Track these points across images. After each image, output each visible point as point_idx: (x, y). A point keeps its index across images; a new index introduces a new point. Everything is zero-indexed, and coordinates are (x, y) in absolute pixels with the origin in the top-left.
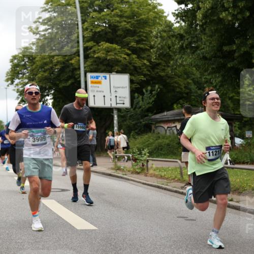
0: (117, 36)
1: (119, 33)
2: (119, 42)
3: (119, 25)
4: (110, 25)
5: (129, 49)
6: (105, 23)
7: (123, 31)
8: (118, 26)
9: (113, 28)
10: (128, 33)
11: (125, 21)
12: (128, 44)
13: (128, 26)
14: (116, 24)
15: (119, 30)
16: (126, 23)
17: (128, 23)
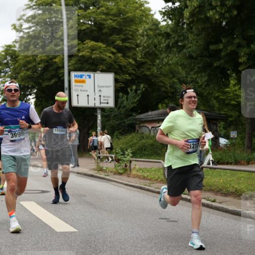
0: (103, 34)
1: (105, 31)
2: (105, 40)
3: (105, 23)
4: (95, 23)
5: (114, 48)
6: (91, 20)
7: (108, 29)
8: (104, 24)
9: (99, 26)
10: (114, 31)
11: (111, 19)
12: (113, 42)
13: (114, 24)
14: (102, 22)
15: (105, 28)
16: (111, 21)
17: (114, 21)
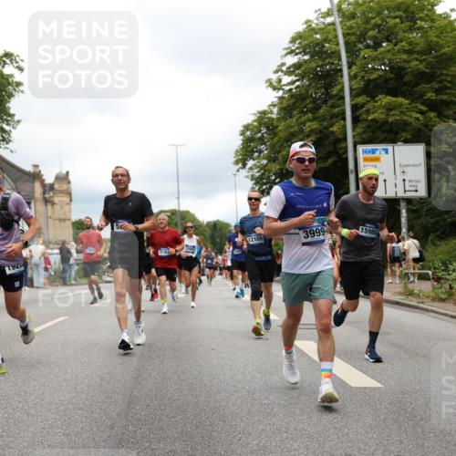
0: (404, 84)
1: (407, 78)
2: (407, 93)
3: (407, 66)
4: (392, 68)
5: (423, 104)
6: (384, 64)
7: (413, 75)
8: (406, 68)
9: (397, 71)
10: (422, 77)
11: (417, 59)
12: (422, 95)
13: (421, 66)
14: (402, 65)
15: (406, 74)
16: (418, 63)
17: (421, 61)
